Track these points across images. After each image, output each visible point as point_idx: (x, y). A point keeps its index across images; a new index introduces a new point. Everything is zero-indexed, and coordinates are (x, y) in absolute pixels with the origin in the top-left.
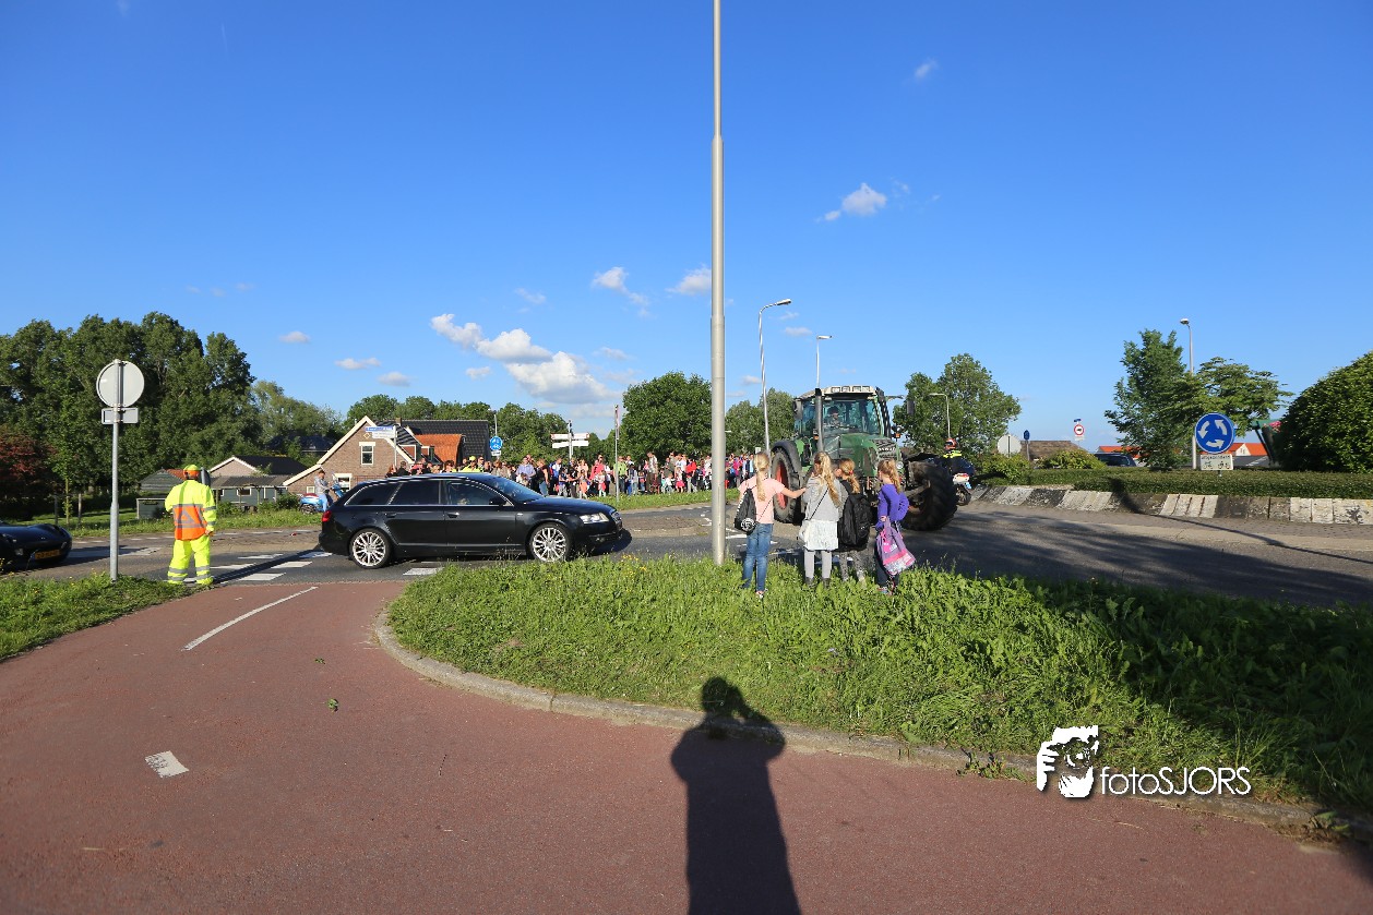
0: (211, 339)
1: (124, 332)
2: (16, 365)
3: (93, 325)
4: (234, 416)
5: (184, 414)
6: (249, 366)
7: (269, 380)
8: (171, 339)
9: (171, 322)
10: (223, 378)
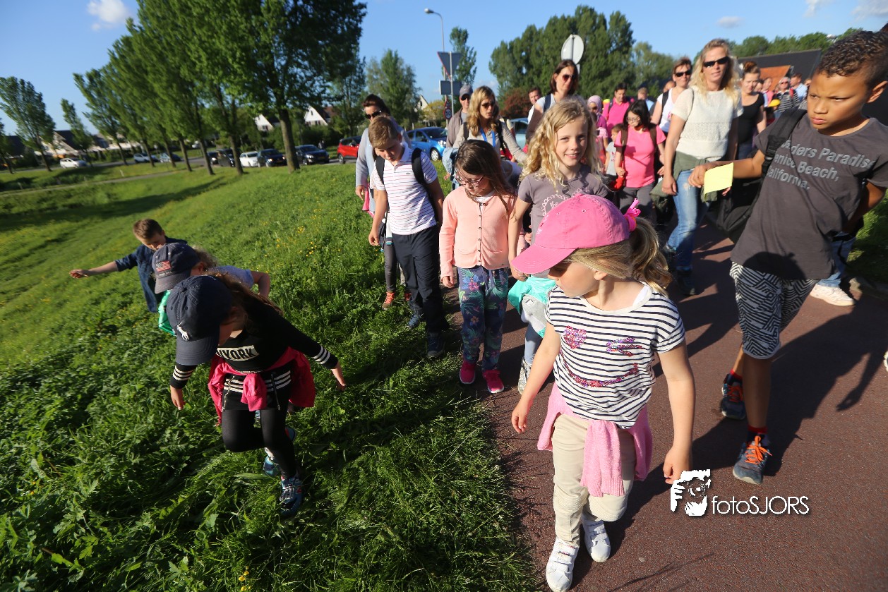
0: (612, 17)
1: (567, 22)
2: (524, 54)
3: (553, 22)
4: (620, 70)
5: (594, 72)
6: (632, 32)
7: (644, 41)
8: (591, 22)
9: (592, 10)
10: (617, 44)
